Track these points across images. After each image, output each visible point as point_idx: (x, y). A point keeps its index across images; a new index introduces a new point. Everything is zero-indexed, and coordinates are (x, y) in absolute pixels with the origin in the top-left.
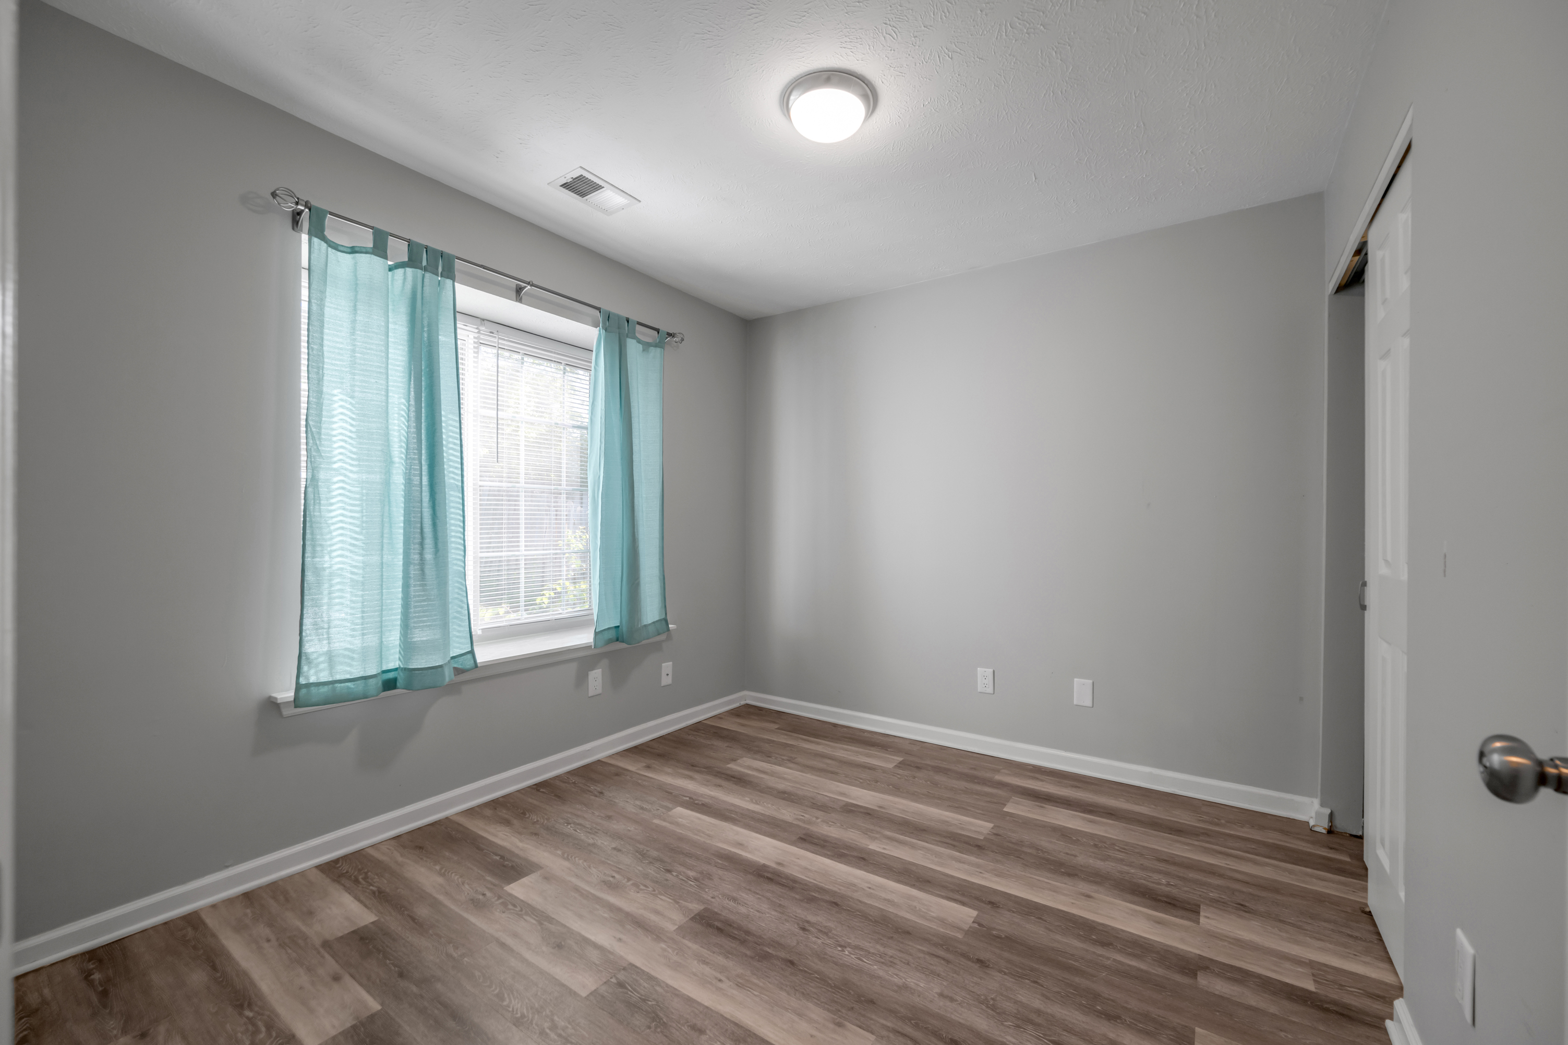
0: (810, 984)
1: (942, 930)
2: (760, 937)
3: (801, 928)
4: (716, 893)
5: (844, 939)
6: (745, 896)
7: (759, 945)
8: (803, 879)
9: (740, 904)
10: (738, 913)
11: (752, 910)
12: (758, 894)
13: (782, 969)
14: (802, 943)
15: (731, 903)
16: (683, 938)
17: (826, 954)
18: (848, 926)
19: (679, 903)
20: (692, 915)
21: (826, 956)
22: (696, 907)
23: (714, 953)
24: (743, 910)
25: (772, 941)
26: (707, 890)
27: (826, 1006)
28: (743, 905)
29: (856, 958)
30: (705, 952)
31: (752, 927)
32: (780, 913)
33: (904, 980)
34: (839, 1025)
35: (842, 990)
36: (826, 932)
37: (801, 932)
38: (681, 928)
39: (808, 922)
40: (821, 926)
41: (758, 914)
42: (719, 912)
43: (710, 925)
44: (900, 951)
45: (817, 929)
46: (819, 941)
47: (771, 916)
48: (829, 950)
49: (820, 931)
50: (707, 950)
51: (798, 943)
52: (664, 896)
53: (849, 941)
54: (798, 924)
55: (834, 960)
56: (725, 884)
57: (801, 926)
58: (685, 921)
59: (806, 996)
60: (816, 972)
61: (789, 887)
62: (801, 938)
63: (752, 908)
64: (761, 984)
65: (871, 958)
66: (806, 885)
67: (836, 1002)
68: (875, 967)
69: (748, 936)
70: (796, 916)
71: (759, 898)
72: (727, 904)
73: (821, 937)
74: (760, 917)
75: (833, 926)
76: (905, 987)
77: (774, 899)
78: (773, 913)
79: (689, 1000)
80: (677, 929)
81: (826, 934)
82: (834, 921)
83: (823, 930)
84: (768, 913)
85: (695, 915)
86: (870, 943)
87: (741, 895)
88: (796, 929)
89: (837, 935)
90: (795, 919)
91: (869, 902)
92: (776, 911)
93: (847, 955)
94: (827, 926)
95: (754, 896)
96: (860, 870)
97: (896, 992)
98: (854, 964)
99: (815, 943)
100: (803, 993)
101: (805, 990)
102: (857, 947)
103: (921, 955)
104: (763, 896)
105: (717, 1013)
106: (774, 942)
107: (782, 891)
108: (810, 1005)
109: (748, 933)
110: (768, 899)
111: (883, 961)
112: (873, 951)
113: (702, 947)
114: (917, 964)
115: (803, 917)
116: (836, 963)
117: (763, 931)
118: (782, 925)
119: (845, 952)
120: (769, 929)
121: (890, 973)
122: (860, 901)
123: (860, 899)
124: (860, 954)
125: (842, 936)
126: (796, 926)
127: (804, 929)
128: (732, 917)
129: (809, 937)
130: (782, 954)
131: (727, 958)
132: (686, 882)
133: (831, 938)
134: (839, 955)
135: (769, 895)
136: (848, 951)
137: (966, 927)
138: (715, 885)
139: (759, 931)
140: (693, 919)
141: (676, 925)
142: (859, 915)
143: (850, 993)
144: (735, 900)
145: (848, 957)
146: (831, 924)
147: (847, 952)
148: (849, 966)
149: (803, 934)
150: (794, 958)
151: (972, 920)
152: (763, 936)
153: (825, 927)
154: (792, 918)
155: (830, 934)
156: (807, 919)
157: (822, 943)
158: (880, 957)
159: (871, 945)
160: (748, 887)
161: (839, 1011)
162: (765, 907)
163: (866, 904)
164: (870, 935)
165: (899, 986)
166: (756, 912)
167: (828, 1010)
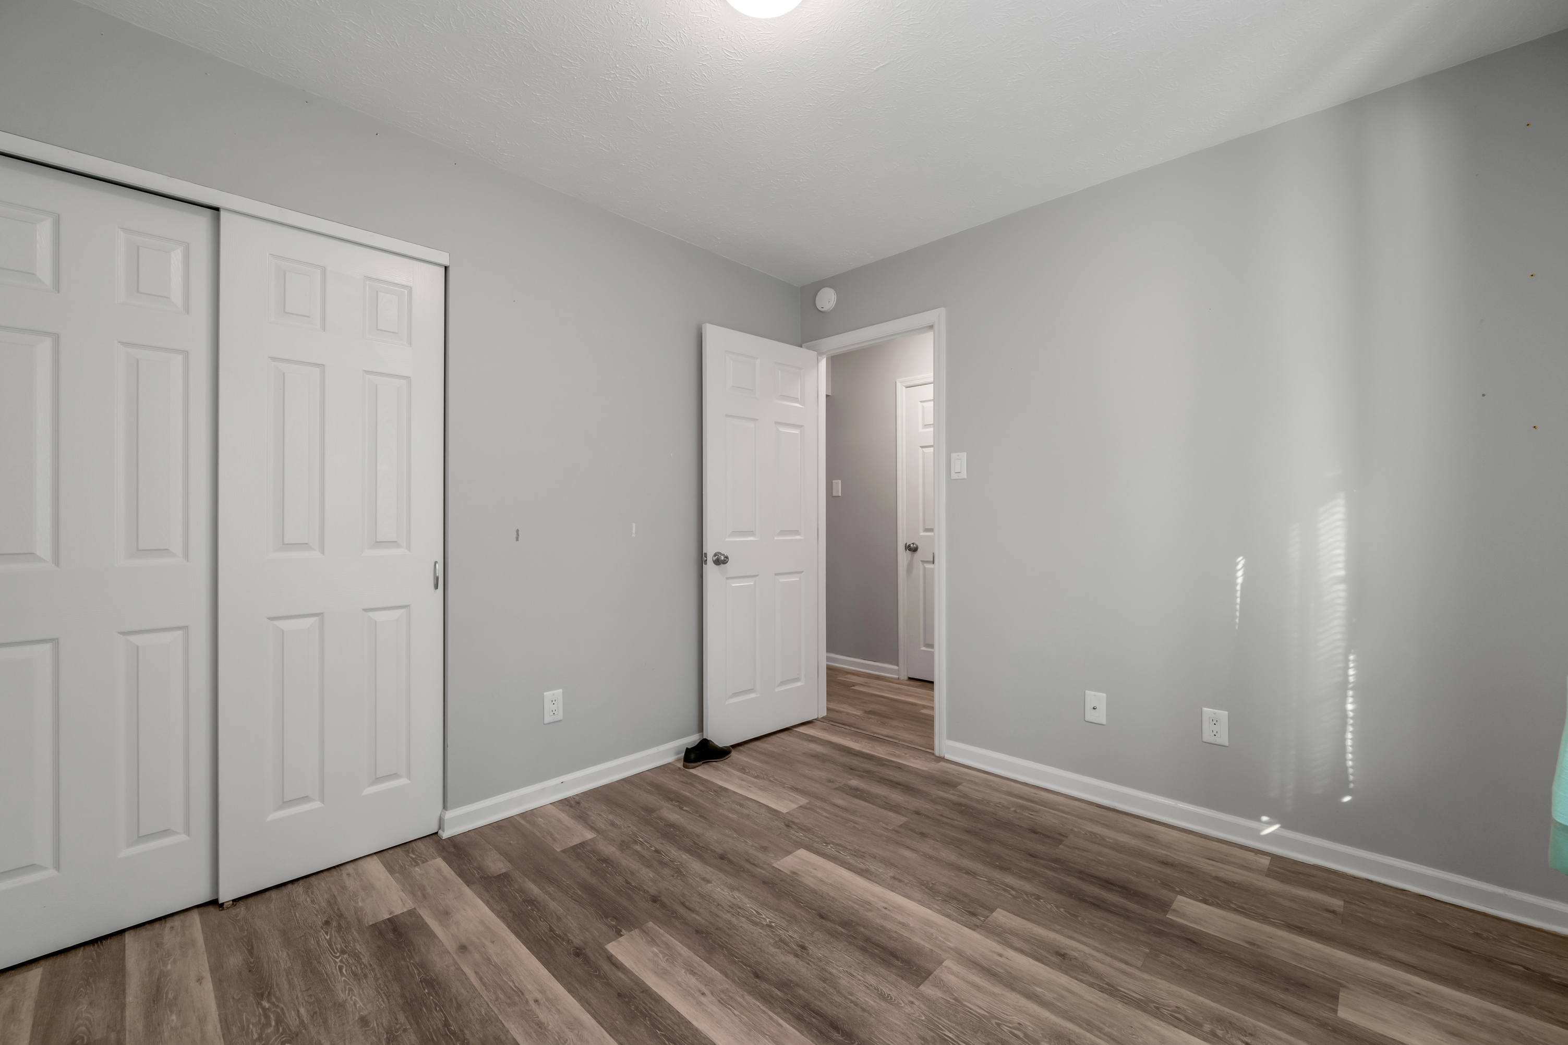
0: (809, 899)
1: (662, 931)
2: (850, 943)
3: (806, 949)
4: (908, 1009)
5: (765, 934)
6: (871, 1001)
7: (851, 936)
8: (786, 1021)
9: (875, 989)
10: (876, 975)
11: (860, 977)
12: (852, 1002)
13: (831, 912)
14: (809, 933)
15: (886, 991)
16: (932, 950)
17: (788, 921)
18: (755, 945)
19: (954, 999)
20: (930, 977)
21: (789, 919)
22: (927, 989)
23: (896, 932)
24: (871, 979)
25: (838, 938)
26: (923, 1018)
27: (800, 884)
28: (871, 985)
29: (762, 915)
30: (905, 933)
31: (859, 955)
32: (826, 971)
33: (731, 894)
34: (794, 873)
35: (784, 893)
36: (781, 943)
37: (807, 945)
38: (940, 963)
39: (796, 956)
40: (784, 949)
41: (852, 971)
42: (899, 979)
43: (907, 962)
44: (718, 916)
45: (789, 946)
46: (790, 933)
47: (838, 967)
48: (784, 924)
49: (786, 944)
50: (903, 935)
51: (812, 933)
52: (979, 1014)
53: (761, 931)
54: (808, 954)
55: (782, 915)
56: (899, 1026)
57: (805, 951)
58: (937, 971)
59: (814, 892)
60: (802, 907)
61: (810, 1009)
62: (808, 938)
63: (860, 980)
64: (850, 902)
65: (747, 913)
66: (785, 1010)
67: (792, 886)
68: (748, 906)
69: (862, 945)
70: (808, 964)
71: (851, 995)
72: (891, 990)
73: (787, 937)
74: (850, 967)
75: (771, 948)
76: (732, 889)
77: (831, 990)
78: (834, 971)
79: (908, 897)
80: (943, 962)
81: (781, 940)
82: (768, 953)
83: (783, 944)
84: (840, 972)
85: (927, 978)
86: (741, 927)
87: (875, 1002)
88: (811, 947)
89: (771, 937)
90: (810, 961)
91: (717, 972)
92: (831, 974)
93: (768, 918)
94: (778, 948)
95: (858, 999)
96: (697, 1030)
97: (743, 887)
98: (765, 910)
99: (795, 932)
100: (816, 893)
101: (814, 895)
102: (755, 923)
103: (701, 911)
104: (846, 998)
105: (884, 887)
106: (836, 937)
107: (819, 1003)
108: (812, 886)
109: (863, 950)
110: (838, 992)
111: (738, 910)
112: (743, 919)
113: (910, 939)
114: (710, 904)
115: (801, 963)
116: (782, 912)
117: (847, 950)
118: (826, 955)
119: (769, 921)
120: (840, 951)
121: (739, 900)
122: (726, 975)
123: (724, 978)
124: (756, 917)
125: (766, 936)
126: (811, 952)
127: (803, 948)
128: (882, 971)
129: (800, 938)
130: (829, 925)
131: (882, 926)
132: (957, 1037)
133: (778, 935)
134: (776, 919)
135: (838, 999)
136: (766, 921)
137: (636, 932)
138: (913, 1025)
139: (851, 950)
140: (930, 973)
141: (946, 967)
142: (736, 957)
143: (779, 890)
144: (882, 996)
145: (768, 916)
146: (773, 950)
147: (768, 921)
148: (771, 909)
149: (806, 942)
150: (819, 921)
151: (620, 939)
152: (847, 944)
153: (779, 948)
154: (813, 962)
155: (777, 939)
156: (796, 959)
157: (788, 931)
158: (739, 913)
159: (742, 925)
160: (866, 1015)
161: (791, 880)
162: (844, 981)
163: (721, 971)
164: (737, 934)
165: (738, 890)
166: (855, 974)
167: (800, 881)
